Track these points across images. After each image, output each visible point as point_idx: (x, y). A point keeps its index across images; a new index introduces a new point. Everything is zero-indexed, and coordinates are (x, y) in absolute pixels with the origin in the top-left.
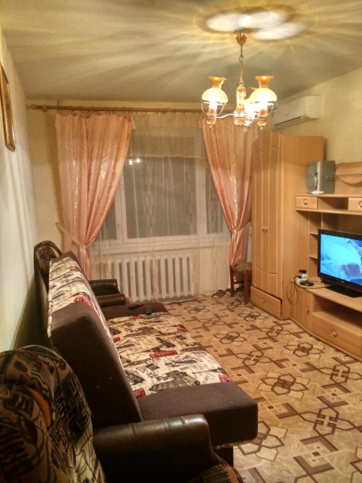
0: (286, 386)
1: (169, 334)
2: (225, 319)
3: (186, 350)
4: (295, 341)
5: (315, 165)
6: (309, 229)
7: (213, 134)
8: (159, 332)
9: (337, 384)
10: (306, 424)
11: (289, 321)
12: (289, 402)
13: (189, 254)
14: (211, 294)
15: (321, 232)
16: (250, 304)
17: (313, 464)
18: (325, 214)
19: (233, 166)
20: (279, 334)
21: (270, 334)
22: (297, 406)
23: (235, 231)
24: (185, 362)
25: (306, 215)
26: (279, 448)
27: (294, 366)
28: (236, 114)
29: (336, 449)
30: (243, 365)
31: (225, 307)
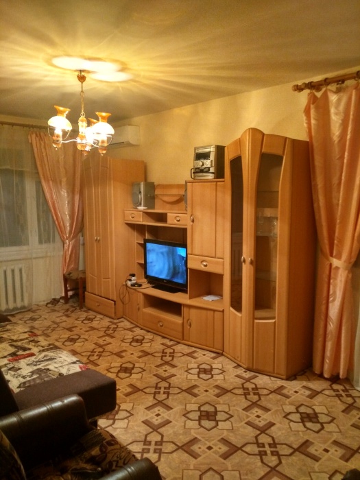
0: (128, 371)
1: (21, 340)
2: (64, 325)
3: (43, 351)
4: (129, 335)
5: (139, 185)
6: (136, 239)
7: (43, 150)
8: (10, 340)
9: (167, 363)
10: (147, 396)
11: (122, 320)
12: (132, 383)
13: (22, 265)
14: (45, 303)
15: (146, 241)
16: (85, 309)
17: (156, 423)
18: (148, 226)
19: (64, 180)
20: (115, 331)
21: (107, 332)
22: (139, 385)
23: (67, 241)
24: (45, 360)
25: (134, 227)
26: (130, 418)
27: (132, 354)
28: (78, 140)
29: (172, 409)
30: (88, 361)
31: (61, 314)
